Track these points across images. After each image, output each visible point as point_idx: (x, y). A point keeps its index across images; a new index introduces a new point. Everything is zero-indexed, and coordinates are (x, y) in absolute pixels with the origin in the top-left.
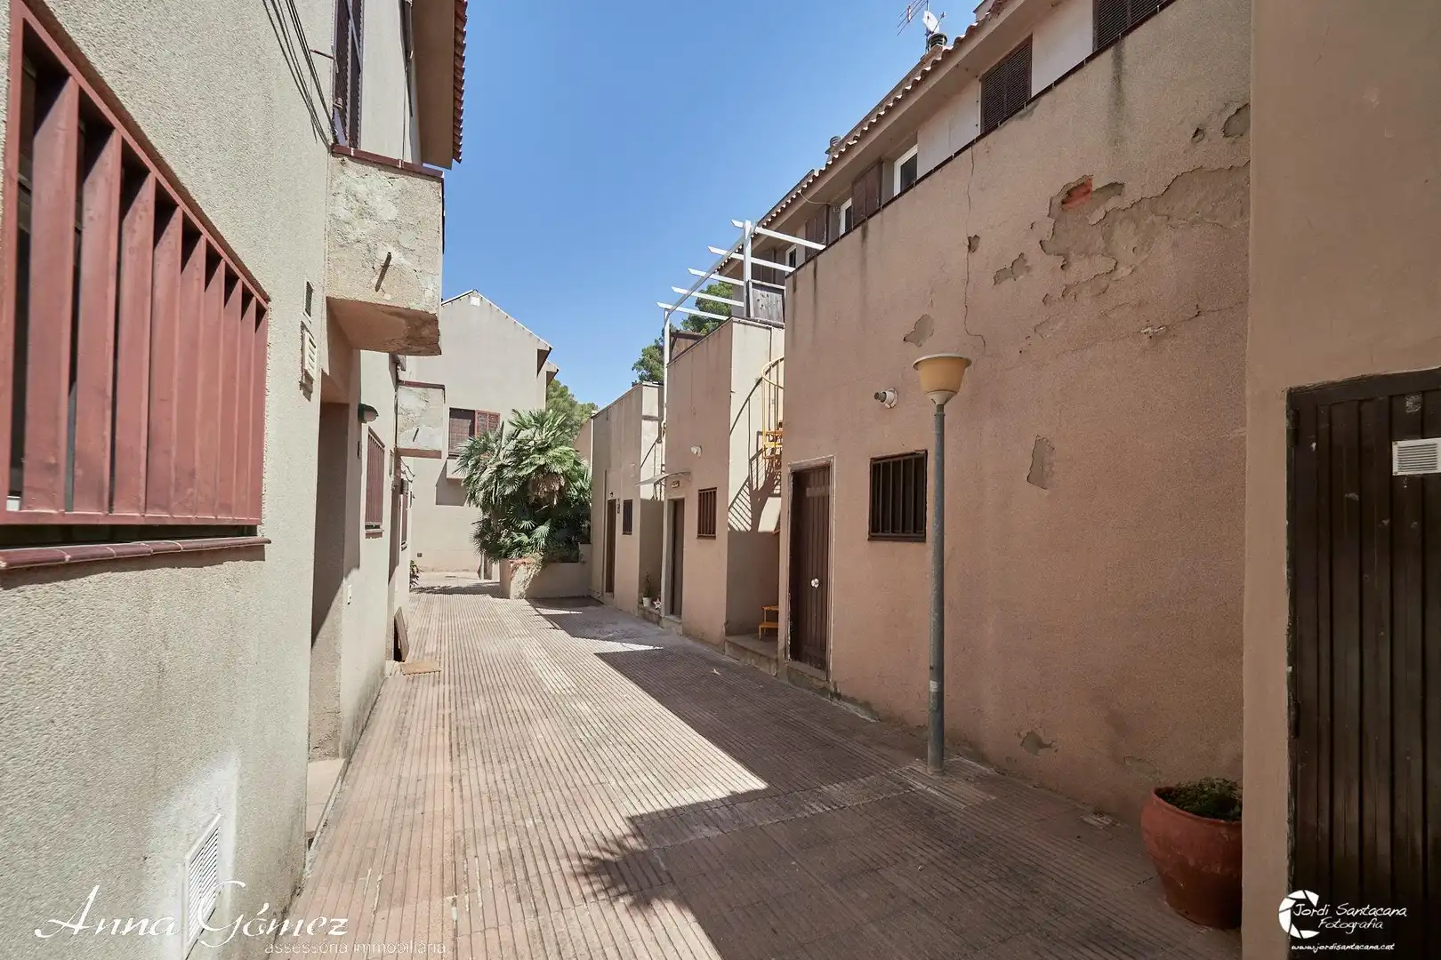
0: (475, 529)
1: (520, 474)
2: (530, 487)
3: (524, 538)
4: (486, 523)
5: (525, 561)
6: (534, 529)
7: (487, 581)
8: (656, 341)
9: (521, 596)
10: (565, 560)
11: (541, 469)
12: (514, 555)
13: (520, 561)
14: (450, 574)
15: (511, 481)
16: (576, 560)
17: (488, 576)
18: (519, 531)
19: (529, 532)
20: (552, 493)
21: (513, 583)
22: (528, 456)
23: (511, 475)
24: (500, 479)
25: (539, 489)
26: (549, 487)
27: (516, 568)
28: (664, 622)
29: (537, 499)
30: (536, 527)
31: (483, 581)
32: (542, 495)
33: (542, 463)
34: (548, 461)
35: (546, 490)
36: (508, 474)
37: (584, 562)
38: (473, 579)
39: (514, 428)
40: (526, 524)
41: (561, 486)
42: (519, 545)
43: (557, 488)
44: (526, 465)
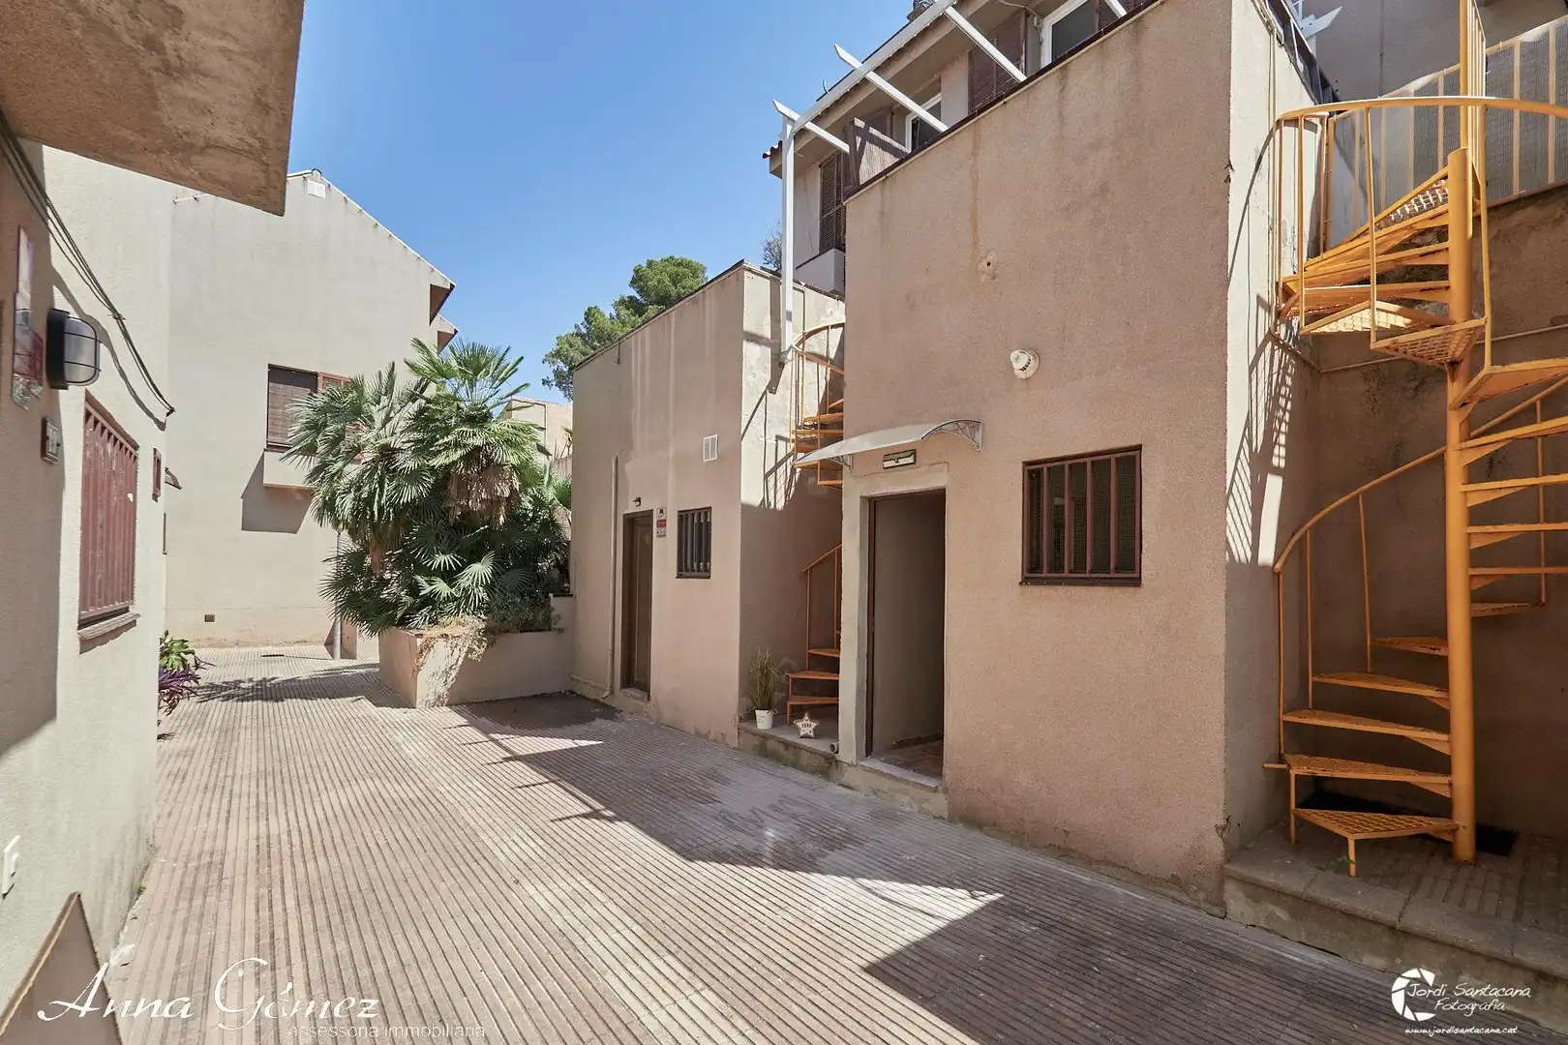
0: (330, 570)
1: (432, 463)
2: (453, 489)
3: (442, 587)
4: (355, 560)
5: (446, 631)
6: (460, 569)
7: (347, 663)
8: (576, 326)
9: (438, 702)
10: (527, 627)
11: (473, 455)
12: (418, 619)
13: (436, 631)
14: (271, 650)
15: (414, 477)
16: (546, 626)
17: (349, 654)
18: (429, 573)
19: (449, 575)
20: (494, 502)
21: (423, 677)
22: (447, 431)
23: (411, 464)
24: (391, 472)
25: (469, 493)
26: (491, 491)
27: (428, 647)
28: (850, 776)
29: (467, 514)
30: (465, 565)
31: (339, 663)
32: (475, 505)
33: (478, 441)
34: (492, 440)
35: (484, 496)
36: (407, 462)
37: (561, 630)
38: (315, 663)
39: (415, 379)
40: (441, 559)
41: (512, 490)
42: (430, 600)
43: (507, 494)
44: (447, 447)
